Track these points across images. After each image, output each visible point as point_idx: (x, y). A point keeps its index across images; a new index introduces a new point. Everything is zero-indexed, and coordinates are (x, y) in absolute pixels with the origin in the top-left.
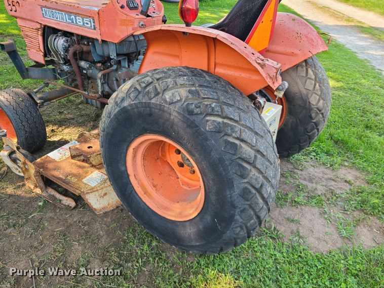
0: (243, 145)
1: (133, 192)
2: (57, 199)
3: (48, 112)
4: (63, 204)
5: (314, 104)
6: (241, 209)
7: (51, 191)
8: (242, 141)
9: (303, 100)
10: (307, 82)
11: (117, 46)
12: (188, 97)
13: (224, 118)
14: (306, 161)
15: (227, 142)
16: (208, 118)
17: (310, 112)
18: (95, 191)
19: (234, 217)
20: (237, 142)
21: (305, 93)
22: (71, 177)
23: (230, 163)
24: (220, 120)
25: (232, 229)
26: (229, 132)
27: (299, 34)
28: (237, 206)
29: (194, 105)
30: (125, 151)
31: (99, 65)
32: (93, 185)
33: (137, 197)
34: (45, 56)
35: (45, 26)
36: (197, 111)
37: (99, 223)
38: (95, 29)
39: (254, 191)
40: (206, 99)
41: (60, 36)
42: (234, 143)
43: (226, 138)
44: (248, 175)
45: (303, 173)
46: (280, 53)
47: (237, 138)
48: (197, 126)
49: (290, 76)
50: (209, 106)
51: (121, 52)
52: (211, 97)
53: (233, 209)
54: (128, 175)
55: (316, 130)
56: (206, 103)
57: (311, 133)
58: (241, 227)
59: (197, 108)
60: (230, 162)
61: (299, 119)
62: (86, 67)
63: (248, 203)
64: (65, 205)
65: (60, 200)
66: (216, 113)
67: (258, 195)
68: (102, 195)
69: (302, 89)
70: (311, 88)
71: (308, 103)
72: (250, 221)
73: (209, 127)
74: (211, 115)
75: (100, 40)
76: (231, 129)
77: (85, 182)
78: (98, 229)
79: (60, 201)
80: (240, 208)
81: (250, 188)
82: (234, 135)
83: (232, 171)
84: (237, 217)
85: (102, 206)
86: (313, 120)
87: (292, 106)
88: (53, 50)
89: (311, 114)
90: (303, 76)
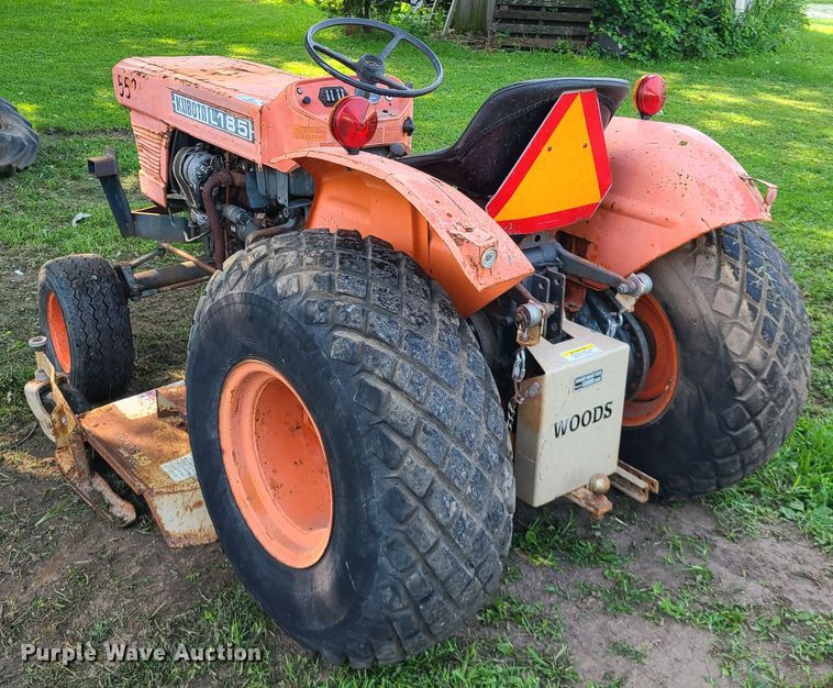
0: (394, 396)
1: (228, 493)
2: (104, 500)
3: (171, 317)
4: (111, 514)
5: (739, 353)
6: (389, 540)
7: (100, 484)
8: (396, 387)
9: (711, 339)
10: (718, 296)
11: (292, 180)
12: (310, 287)
13: (368, 336)
14: (762, 521)
15: (363, 385)
16: (337, 333)
17: (729, 374)
18: (177, 492)
19: (377, 560)
20: (383, 388)
21: (714, 322)
22: (140, 456)
23: (367, 432)
24: (357, 339)
25: (377, 589)
26: (369, 364)
27: (684, 176)
28: (381, 533)
29: (316, 306)
30: (217, 395)
31: (260, 216)
32: (176, 480)
33: (233, 505)
34: (168, 190)
35: (175, 129)
36: (320, 316)
37: (166, 566)
38: (253, 142)
39: (412, 502)
40: (344, 297)
41: (198, 151)
42: (376, 389)
43: (363, 376)
44: (401, 461)
45: (734, 547)
46: (642, 219)
47: (386, 381)
48: (316, 347)
49: (679, 277)
50: (341, 309)
51: (299, 193)
52: (351, 292)
53: (372, 538)
54: (221, 452)
55: (752, 425)
56: (338, 303)
57: (738, 433)
58: (394, 589)
59: (321, 311)
60: (367, 428)
61: (704, 390)
62: (234, 220)
63: (402, 528)
64: (114, 517)
65: (109, 505)
66: (351, 324)
67: (422, 514)
68: (191, 504)
69: (706, 311)
70: (729, 312)
71: (722, 348)
72: (410, 575)
73: (334, 351)
74: (343, 327)
75: (260, 166)
76: (374, 359)
77: (165, 469)
78: (157, 576)
79: (108, 507)
80: (386, 538)
81: (405, 493)
82: (377, 372)
83: (370, 448)
84: (383, 560)
85: (184, 529)
86: (740, 394)
87: (688, 354)
88: (179, 179)
89: (731, 380)
90: (709, 279)
